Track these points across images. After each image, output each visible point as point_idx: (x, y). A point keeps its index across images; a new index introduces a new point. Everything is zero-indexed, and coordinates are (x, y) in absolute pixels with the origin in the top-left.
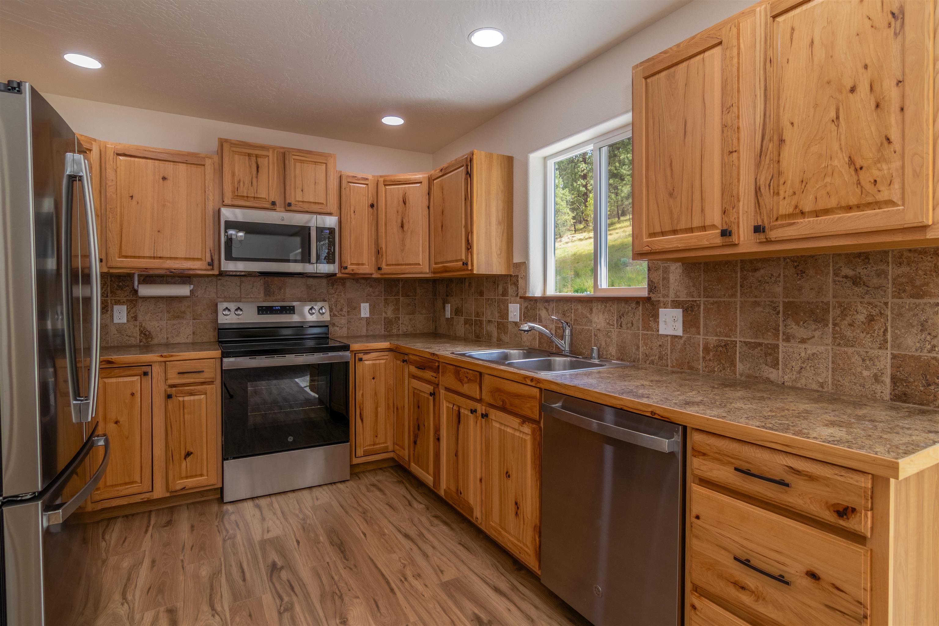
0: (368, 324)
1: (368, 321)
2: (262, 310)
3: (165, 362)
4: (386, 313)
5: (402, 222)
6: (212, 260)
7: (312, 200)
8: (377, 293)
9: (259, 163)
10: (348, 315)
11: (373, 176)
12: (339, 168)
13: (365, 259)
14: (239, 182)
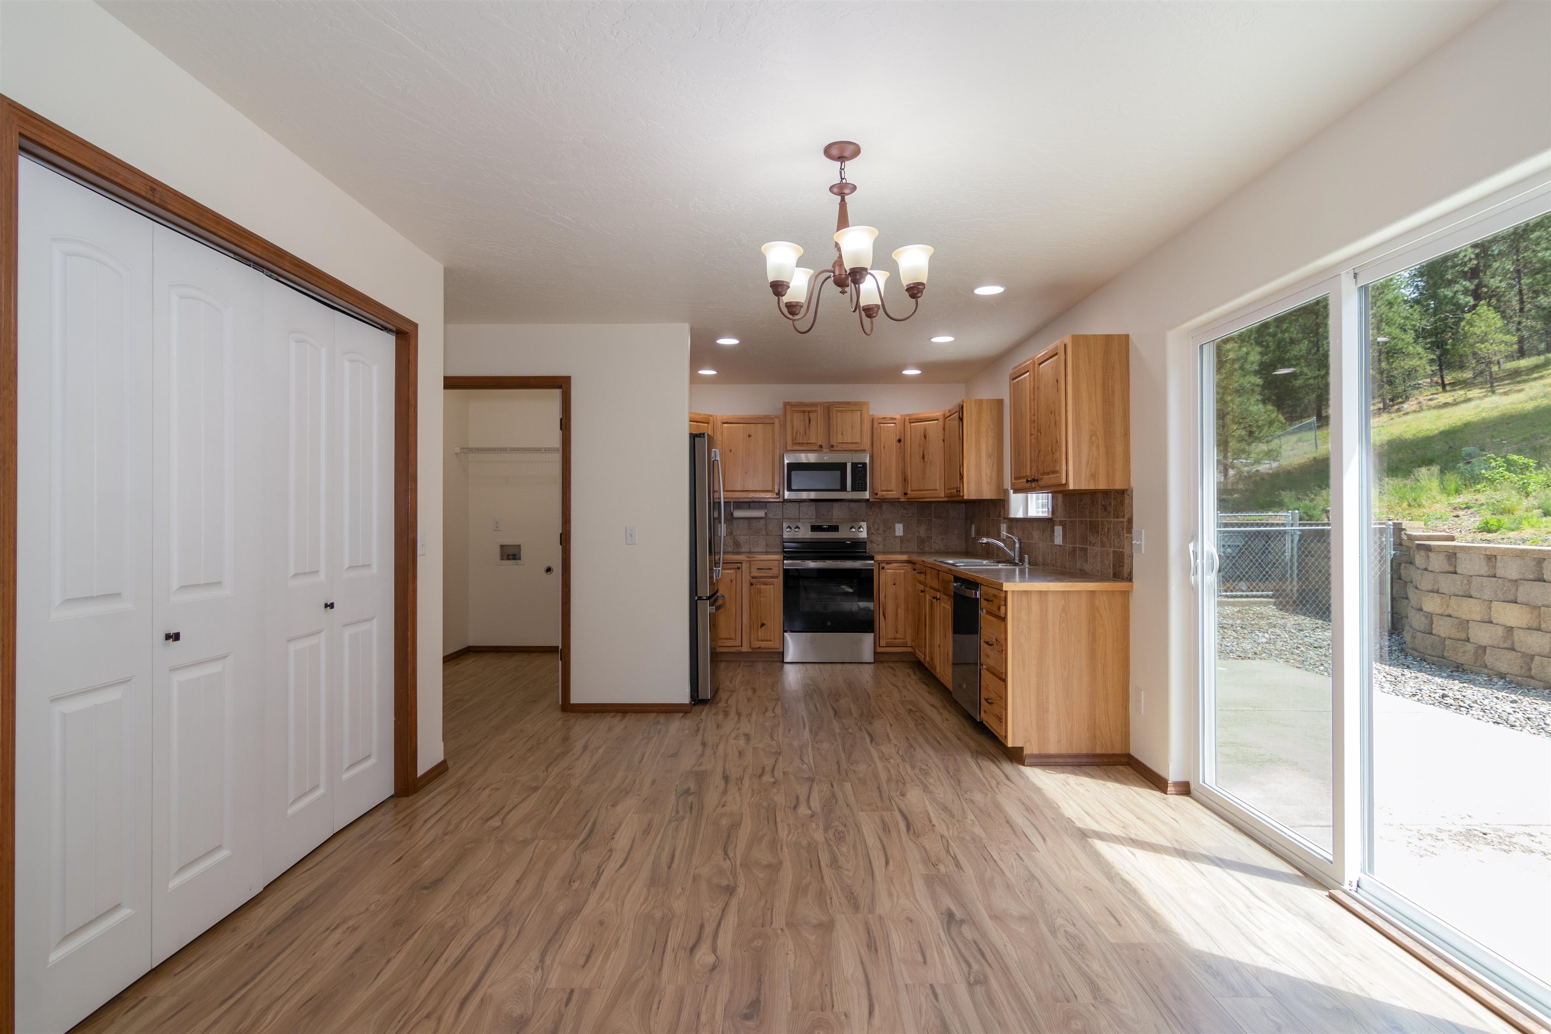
0: (902, 542)
1: (902, 539)
2: (815, 528)
3: (750, 561)
4: (918, 532)
5: (923, 453)
6: (779, 491)
7: (849, 441)
8: (910, 515)
9: (811, 417)
10: (884, 534)
11: (901, 416)
12: (871, 413)
13: (893, 486)
14: (797, 433)
